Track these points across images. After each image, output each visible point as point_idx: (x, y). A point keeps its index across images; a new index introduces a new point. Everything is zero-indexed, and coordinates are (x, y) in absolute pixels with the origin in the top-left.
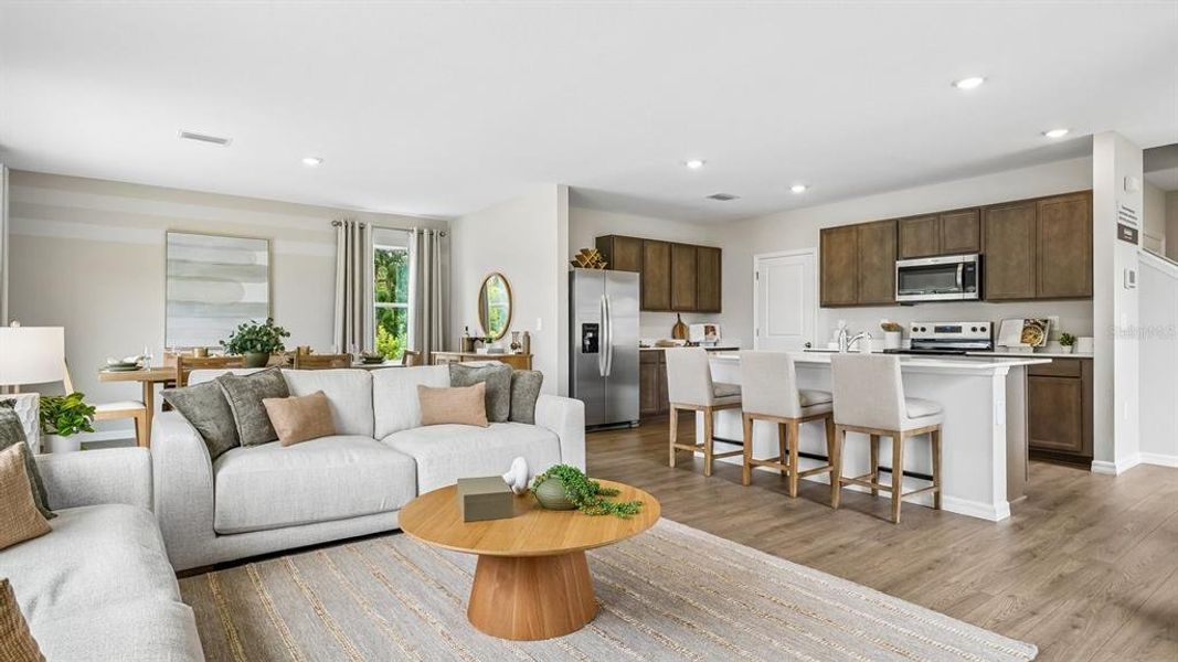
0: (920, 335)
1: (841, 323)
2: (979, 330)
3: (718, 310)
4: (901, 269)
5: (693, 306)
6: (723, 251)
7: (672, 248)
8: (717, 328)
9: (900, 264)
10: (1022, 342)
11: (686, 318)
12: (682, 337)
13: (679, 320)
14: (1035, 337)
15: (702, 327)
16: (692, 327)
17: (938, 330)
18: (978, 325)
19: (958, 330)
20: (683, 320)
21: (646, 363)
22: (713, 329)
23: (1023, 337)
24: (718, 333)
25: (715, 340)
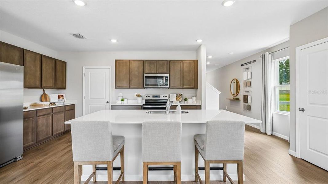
0: (148, 98)
1: (121, 94)
2: (165, 97)
3: (65, 88)
4: (146, 77)
5: (54, 86)
6: (67, 63)
7: (42, 58)
8: (64, 96)
9: (145, 75)
10: (176, 100)
11: (47, 91)
12: (46, 100)
13: (44, 93)
14: (180, 99)
15: (56, 96)
16: (51, 96)
17: (154, 96)
18: (165, 95)
19: (159, 96)
20: (46, 93)
21: (27, 118)
22: (62, 96)
23: (176, 99)
24: (65, 98)
25: (63, 101)
